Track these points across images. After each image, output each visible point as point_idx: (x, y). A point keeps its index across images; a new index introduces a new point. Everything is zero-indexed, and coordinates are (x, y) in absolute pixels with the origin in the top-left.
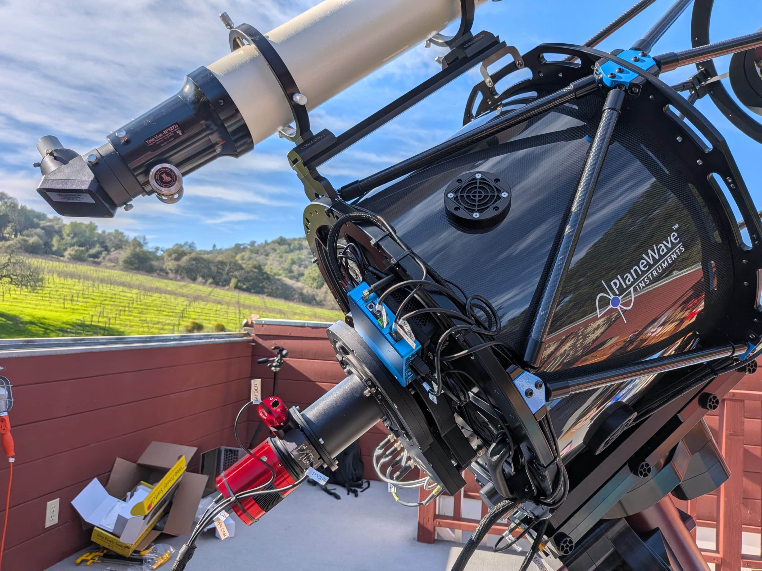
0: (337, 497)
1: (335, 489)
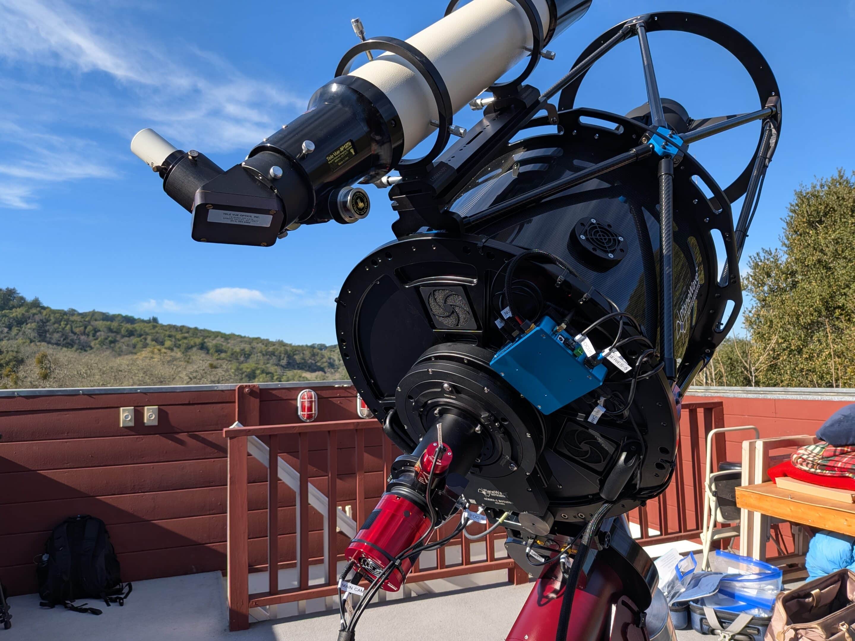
0: (96, 612)
1: (86, 604)
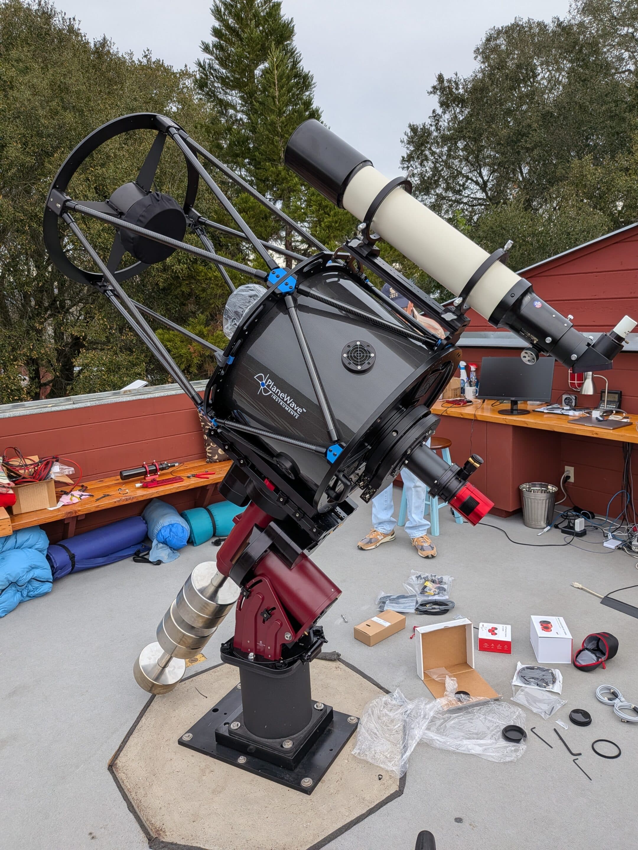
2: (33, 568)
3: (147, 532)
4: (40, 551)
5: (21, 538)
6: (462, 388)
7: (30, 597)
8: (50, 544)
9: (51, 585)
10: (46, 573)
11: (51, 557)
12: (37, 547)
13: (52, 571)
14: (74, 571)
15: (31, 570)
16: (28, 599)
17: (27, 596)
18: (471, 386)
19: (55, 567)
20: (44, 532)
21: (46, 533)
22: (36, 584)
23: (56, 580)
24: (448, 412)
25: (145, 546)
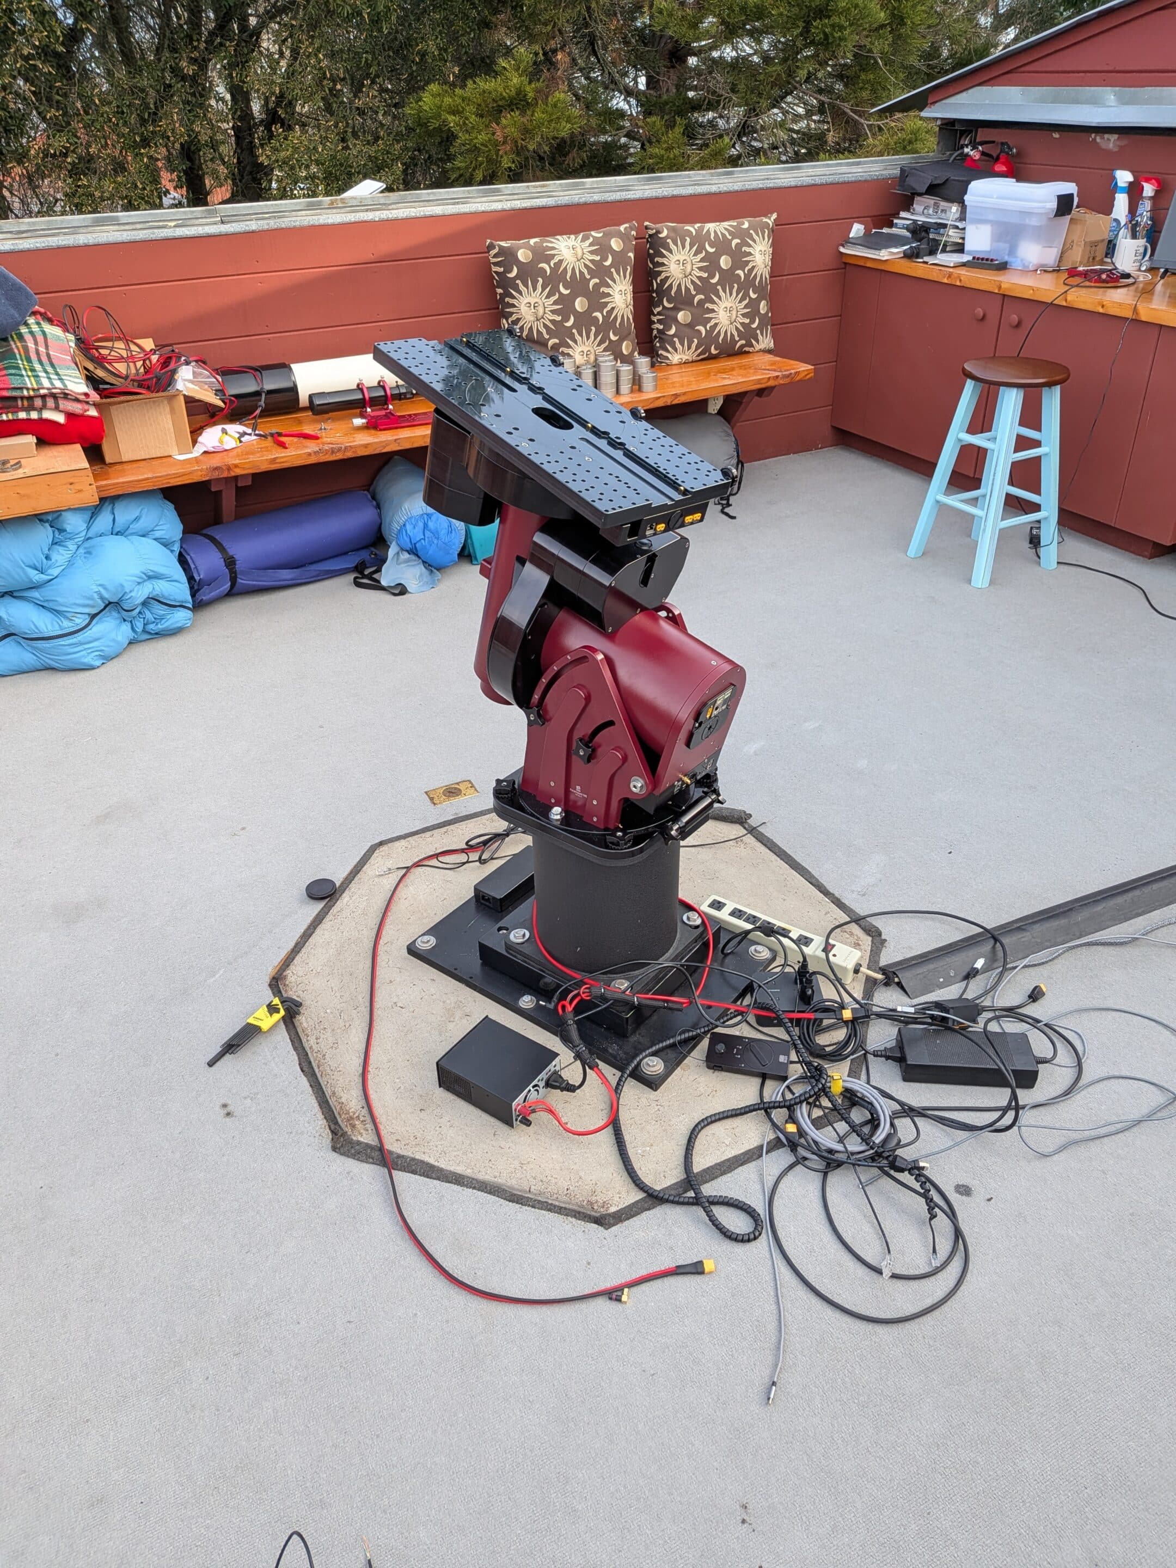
2: (150, 578)
3: (381, 524)
4: (165, 545)
5: (125, 513)
6: (1110, 242)
7: (150, 633)
8: (184, 532)
9: (189, 614)
10: (179, 589)
11: (188, 558)
12: (158, 534)
13: (191, 588)
14: (234, 592)
15: (145, 581)
16: (146, 636)
17: (144, 631)
18: (1134, 236)
19: (197, 578)
20: (171, 506)
21: (176, 509)
22: (160, 610)
23: (198, 605)
24: (1069, 298)
25: (375, 554)
